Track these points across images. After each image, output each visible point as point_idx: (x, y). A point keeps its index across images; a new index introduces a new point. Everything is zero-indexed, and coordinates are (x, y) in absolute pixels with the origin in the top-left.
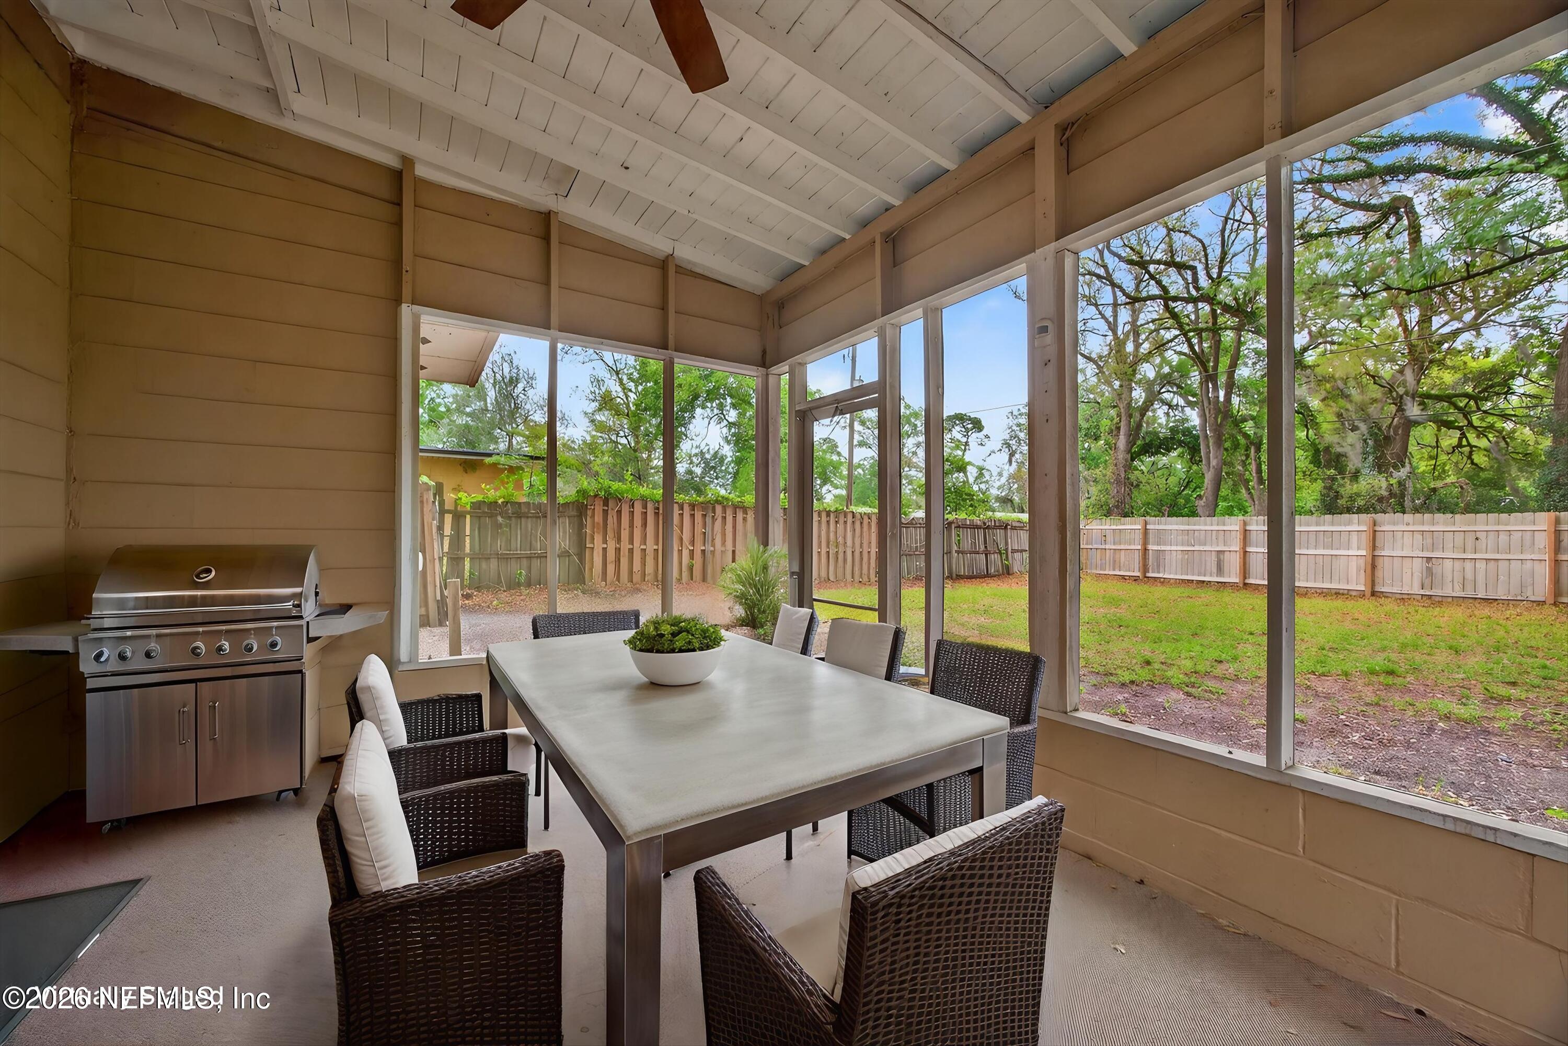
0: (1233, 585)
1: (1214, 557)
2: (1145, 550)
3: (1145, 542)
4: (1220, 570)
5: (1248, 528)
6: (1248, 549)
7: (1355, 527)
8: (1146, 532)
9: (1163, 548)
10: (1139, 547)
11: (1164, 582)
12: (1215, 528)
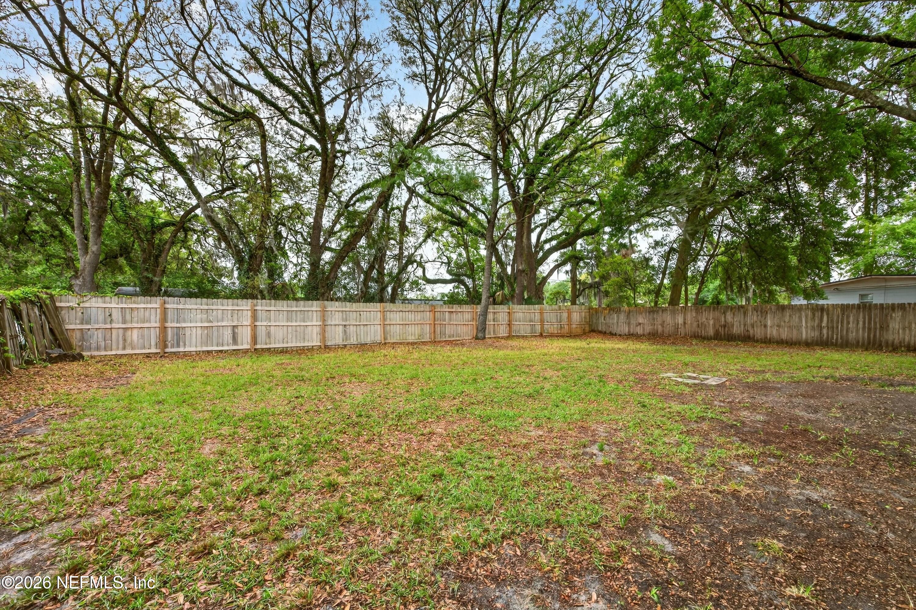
0: (246, 351)
1: (230, 331)
2: (164, 329)
3: (164, 319)
4: (235, 340)
5: (256, 308)
6: (257, 323)
7: (314, 309)
8: (165, 311)
9: (184, 325)
10: (158, 325)
11: (186, 355)
12: (230, 308)
